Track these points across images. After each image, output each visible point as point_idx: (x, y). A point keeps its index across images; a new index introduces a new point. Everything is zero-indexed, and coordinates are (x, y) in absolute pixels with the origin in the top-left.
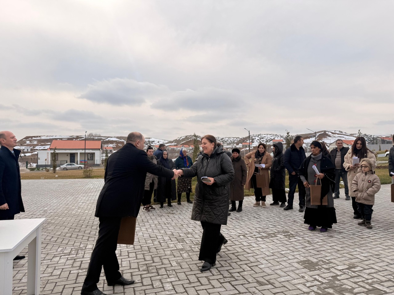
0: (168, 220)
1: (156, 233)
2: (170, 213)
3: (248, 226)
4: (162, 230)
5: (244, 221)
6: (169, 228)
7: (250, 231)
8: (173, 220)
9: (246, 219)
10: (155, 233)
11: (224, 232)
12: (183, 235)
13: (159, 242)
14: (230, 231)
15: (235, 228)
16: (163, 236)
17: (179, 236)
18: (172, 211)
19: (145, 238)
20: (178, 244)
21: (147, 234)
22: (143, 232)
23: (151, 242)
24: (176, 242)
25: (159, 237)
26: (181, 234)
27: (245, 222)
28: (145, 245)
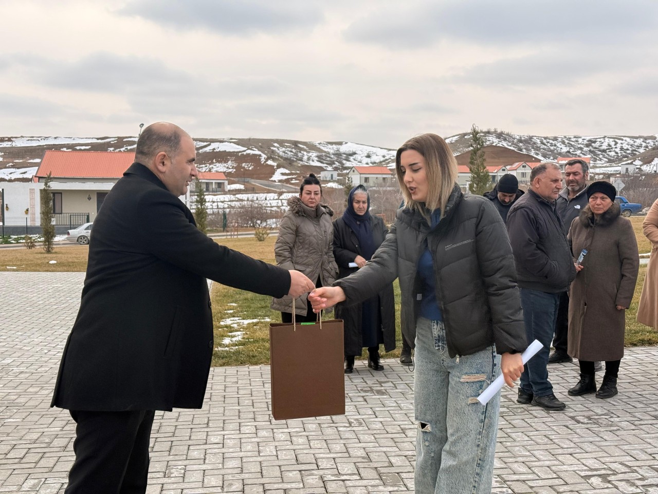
0: (361, 411)
1: (317, 451)
2: (372, 390)
3: (626, 447)
4: (338, 441)
5: (615, 428)
6: (361, 437)
7: (629, 464)
8: (377, 414)
9: (624, 424)
10: (312, 451)
11: (539, 460)
12: (400, 463)
13: (321, 477)
14: (560, 458)
15: (578, 451)
16: (337, 460)
17: (386, 464)
18: (380, 383)
19: (280, 463)
20: (381, 488)
21: (288, 453)
22: (277, 444)
23: (299, 476)
24: (373, 482)
25: (323, 464)
26: (393, 460)
27: (618, 433)
28: (276, 486)
